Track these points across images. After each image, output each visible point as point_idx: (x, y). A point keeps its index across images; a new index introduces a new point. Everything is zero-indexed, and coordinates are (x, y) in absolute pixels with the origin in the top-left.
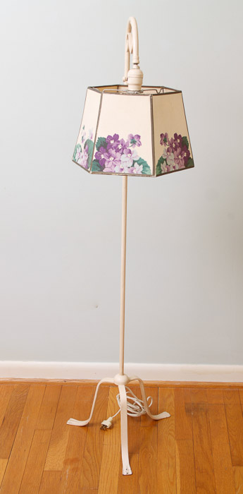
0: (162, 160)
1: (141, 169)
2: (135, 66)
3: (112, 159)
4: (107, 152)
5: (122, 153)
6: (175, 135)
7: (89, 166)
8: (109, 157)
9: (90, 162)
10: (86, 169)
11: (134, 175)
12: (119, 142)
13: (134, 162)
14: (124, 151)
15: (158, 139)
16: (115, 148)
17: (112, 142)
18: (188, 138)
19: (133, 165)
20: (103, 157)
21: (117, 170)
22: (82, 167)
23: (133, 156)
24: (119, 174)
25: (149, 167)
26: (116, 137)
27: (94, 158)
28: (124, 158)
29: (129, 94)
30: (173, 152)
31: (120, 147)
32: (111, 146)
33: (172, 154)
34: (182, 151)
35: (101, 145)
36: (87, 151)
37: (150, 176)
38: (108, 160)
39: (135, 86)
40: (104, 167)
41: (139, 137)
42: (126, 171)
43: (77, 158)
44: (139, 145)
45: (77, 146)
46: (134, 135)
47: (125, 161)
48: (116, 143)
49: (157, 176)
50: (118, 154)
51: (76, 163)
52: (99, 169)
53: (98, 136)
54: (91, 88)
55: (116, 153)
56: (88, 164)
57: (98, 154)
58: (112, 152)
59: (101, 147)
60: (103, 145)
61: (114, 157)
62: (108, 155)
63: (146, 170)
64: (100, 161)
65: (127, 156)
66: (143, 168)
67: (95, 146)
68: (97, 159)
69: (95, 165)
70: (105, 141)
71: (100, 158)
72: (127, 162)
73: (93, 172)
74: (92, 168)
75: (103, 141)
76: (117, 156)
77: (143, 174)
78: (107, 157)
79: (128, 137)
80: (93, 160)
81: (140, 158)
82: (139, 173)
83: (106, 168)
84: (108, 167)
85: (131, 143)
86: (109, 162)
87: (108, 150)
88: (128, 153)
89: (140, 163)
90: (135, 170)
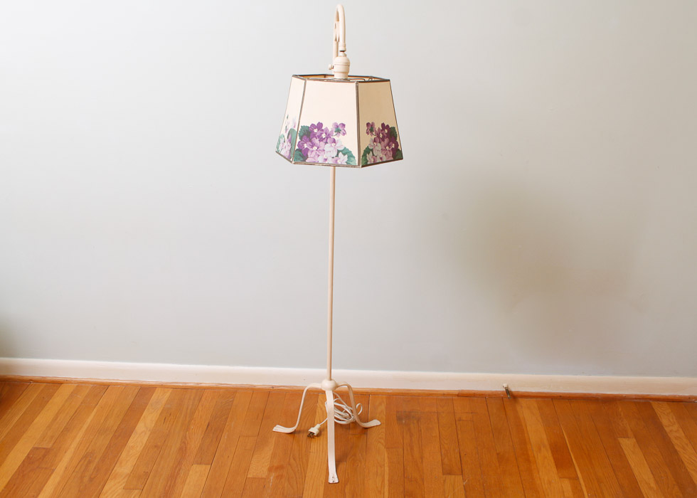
0: (368, 151)
1: (346, 160)
2: (341, 54)
3: (315, 148)
4: (310, 141)
5: (326, 143)
6: (383, 125)
7: (292, 155)
9: (292, 152)
12: (323, 130)
13: (338, 151)
14: (328, 140)
15: (364, 128)
16: (319, 137)
17: (316, 131)
18: (396, 129)
19: (338, 154)
20: (306, 146)
21: (320, 160)
22: (285, 158)
25: (354, 157)
26: (320, 126)
27: (297, 148)
28: (328, 147)
29: (334, 81)
30: (380, 142)
32: (314, 135)
33: (379, 144)
34: (389, 142)
35: (304, 134)
37: (355, 166)
38: (311, 149)
39: (342, 74)
40: (307, 157)
41: (344, 125)
42: (330, 161)
43: (280, 149)
44: (344, 134)
45: (281, 137)
46: (338, 124)
47: (329, 150)
48: (320, 132)
49: (363, 166)
50: (322, 144)
51: (280, 154)
52: (302, 159)
53: (301, 124)
54: (296, 76)
55: (320, 142)
56: (290, 153)
57: (301, 143)
58: (315, 141)
59: (304, 136)
60: (306, 134)
61: (318, 146)
62: (311, 144)
63: (351, 160)
64: (303, 151)
65: (331, 146)
66: (348, 158)
67: (298, 135)
68: (300, 149)
69: (298, 155)
70: (308, 130)
71: (303, 147)
72: (332, 152)
73: (296, 162)
74: (295, 158)
75: (306, 130)
76: (321, 146)
77: (348, 164)
78: (311, 146)
79: (333, 126)
80: (296, 150)
81: (345, 148)
82: (343, 163)
83: (309, 158)
84: (311, 157)
85: (335, 132)
86: (312, 151)
87: (312, 139)
88: (333, 143)
89: (345, 153)
90: (339, 160)
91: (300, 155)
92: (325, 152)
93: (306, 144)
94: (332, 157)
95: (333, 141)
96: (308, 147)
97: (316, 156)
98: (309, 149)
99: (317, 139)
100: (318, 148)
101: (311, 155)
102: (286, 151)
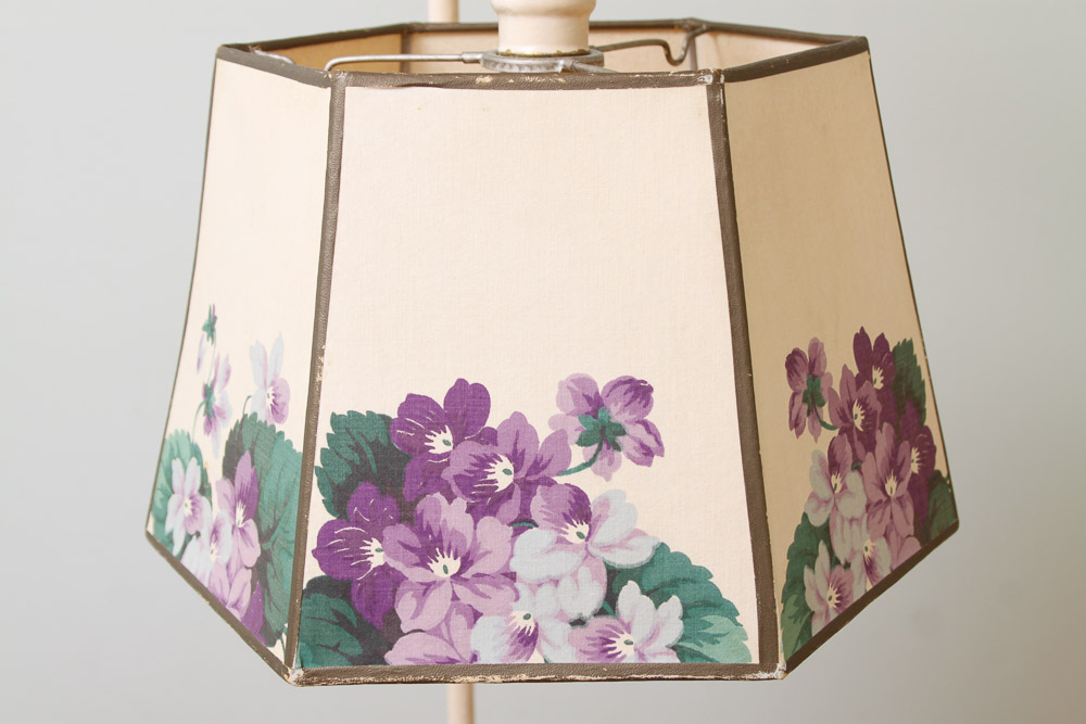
0: (813, 539)
1: (673, 629)
3: (445, 565)
4: (407, 516)
5: (523, 522)
6: (861, 339)
7: (278, 619)
8: (425, 556)
9: (281, 589)
10: (256, 633)
11: (623, 674)
12: (491, 437)
13: (615, 578)
14: (537, 505)
15: (775, 393)
16: (466, 483)
17: (440, 442)
18: (917, 350)
19: (611, 598)
20: (376, 555)
21: (489, 642)
22: (218, 605)
23: (601, 536)
24: (506, 672)
25: (730, 611)
26: (467, 404)
27: (313, 570)
28: (534, 552)
29: (502, 82)
30: (857, 467)
31: (501, 475)
32: (433, 476)
33: (853, 478)
34: (897, 442)
35: (359, 474)
36: (250, 500)
37: (738, 672)
38: (416, 575)
39: (553, 23)
40: (391, 630)
41: (639, 392)
42: (559, 647)
43: (175, 525)
44: (647, 454)
45: (172, 452)
46: (601, 383)
48: (472, 448)
49: (792, 664)
50: (493, 531)
51: (176, 563)
52: (356, 649)
53: (333, 403)
54: (239, 52)
55: (476, 522)
56: (263, 599)
57: (339, 536)
58: (443, 516)
59: (362, 486)
60: (374, 466)
61: (463, 552)
62: (414, 540)
63: (710, 631)
64: (361, 588)
65: (560, 540)
66: (684, 617)
67: (315, 478)
68: (334, 576)
69: (323, 623)
70: (383, 440)
71: (359, 566)
72: (566, 583)
73: (314, 674)
74: (303, 641)
75: (368, 443)
76: (485, 547)
77: (688, 661)
78: (413, 555)
79: (560, 403)
80: (305, 587)
81: (661, 548)
82: (654, 655)
83: (405, 634)
84: (421, 631)
85: (582, 442)
86: (426, 590)
87: (417, 501)
88: (568, 519)
89: (663, 585)
90: (626, 636)
91: (342, 621)
92: (518, 585)
93: (375, 544)
94: (575, 617)
95: (567, 508)
96: (392, 564)
97: (459, 621)
98: (399, 572)
99: (450, 498)
100: (466, 563)
101: (420, 617)
102: (225, 560)
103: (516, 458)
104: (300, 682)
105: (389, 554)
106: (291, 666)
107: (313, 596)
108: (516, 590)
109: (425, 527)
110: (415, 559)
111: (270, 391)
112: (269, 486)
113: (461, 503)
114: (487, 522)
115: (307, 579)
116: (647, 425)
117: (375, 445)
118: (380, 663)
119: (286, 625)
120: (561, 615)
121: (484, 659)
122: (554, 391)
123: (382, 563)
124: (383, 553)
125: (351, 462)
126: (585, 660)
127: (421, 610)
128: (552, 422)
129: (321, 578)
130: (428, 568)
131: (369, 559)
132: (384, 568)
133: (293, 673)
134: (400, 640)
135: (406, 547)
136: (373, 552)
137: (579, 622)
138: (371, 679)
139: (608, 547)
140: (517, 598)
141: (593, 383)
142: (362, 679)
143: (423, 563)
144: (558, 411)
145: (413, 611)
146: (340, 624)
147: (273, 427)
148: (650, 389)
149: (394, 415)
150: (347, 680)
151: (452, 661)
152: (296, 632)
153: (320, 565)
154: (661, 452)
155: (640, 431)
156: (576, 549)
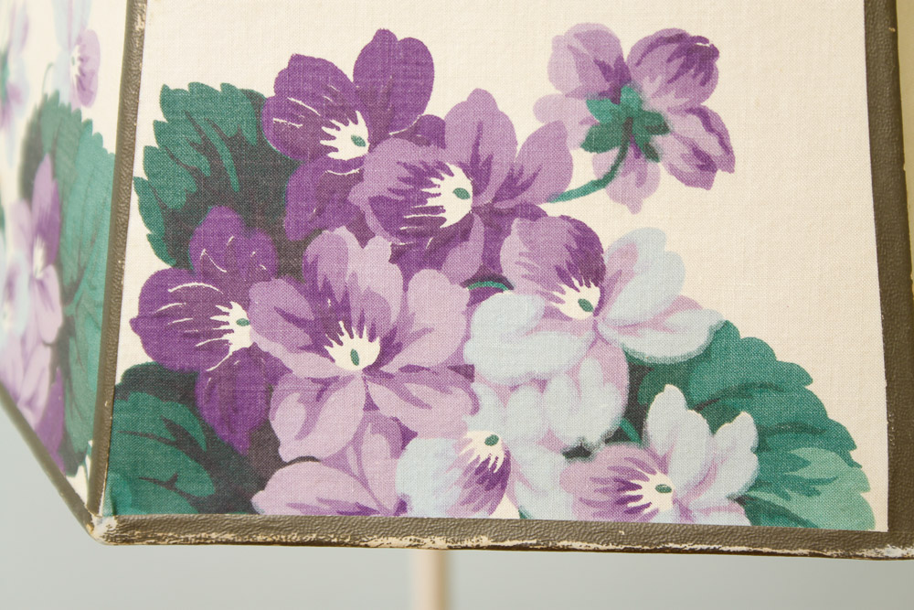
1: (741, 469)
5: (488, 281)
8: (320, 335)
10: (53, 451)
11: (653, 541)
12: (434, 132)
13: (643, 380)
14: (512, 251)
17: (347, 140)
19: (635, 414)
21: (426, 481)
22: (7, 400)
23: (624, 305)
24: (455, 531)
25: (840, 442)
26: (394, 74)
28: (506, 332)
31: (451, 198)
32: (334, 198)
35: (209, 192)
36: (51, 234)
37: (851, 543)
38: (304, 365)
41: (693, 58)
42: (545, 493)
44: (704, 167)
46: (628, 41)
48: (402, 152)
50: (436, 295)
52: (204, 486)
55: (407, 277)
56: (64, 395)
57: (176, 297)
58: (351, 268)
59: (214, 214)
60: (234, 180)
61: (384, 330)
62: (302, 307)
63: (804, 473)
64: (212, 386)
65: (551, 314)
66: (760, 449)
67: (135, 199)
68: (168, 364)
69: (151, 442)
70: (250, 135)
71: (209, 347)
72: (558, 386)
73: (134, 526)
74: (116, 471)
75: (224, 139)
76: (422, 321)
77: (765, 524)
78: (300, 331)
79: (555, 74)
80: (118, 380)
81: (724, 331)
82: (707, 511)
83: (285, 464)
84: (313, 459)
85: (592, 144)
86: (322, 391)
87: (307, 240)
88: (563, 276)
89: (726, 393)
90: (659, 479)
91: (181, 440)
92: (476, 387)
93: (237, 312)
94: (571, 441)
95: (563, 259)
96: (266, 346)
97: (377, 444)
98: (277, 360)
99: (364, 237)
100: (390, 348)
101: (310, 437)
102: (20, 329)
103: (478, 170)
104: (112, 538)
105: (259, 329)
106: (96, 510)
107: (132, 396)
108: (473, 396)
109: (320, 285)
110: (304, 338)
111: (76, 54)
112: (73, 211)
113: (382, 245)
114: (426, 279)
115: (122, 368)
116: (707, 118)
117: (235, 142)
118: (244, 511)
119: (91, 443)
120: (549, 440)
121: (418, 509)
122: (544, 54)
123: (248, 344)
124: (248, 328)
125: (195, 173)
126: (587, 515)
127: (313, 425)
128: (541, 108)
129: (145, 367)
130: (326, 354)
131: (225, 337)
132: (251, 353)
133: (100, 522)
134: (278, 473)
135: (289, 318)
136: (233, 325)
137: (580, 452)
138: (229, 536)
139: (633, 327)
140: (476, 409)
141: (614, 42)
142: (214, 535)
143: (318, 346)
144: (550, 90)
145: (299, 427)
146: (177, 444)
147: (79, 113)
148: (713, 53)
149: (268, 91)
150: (190, 536)
151: (365, 511)
152: (105, 455)
153: (145, 344)
154: (729, 164)
155: (691, 127)
156: (576, 328)
